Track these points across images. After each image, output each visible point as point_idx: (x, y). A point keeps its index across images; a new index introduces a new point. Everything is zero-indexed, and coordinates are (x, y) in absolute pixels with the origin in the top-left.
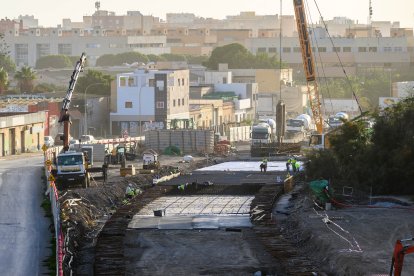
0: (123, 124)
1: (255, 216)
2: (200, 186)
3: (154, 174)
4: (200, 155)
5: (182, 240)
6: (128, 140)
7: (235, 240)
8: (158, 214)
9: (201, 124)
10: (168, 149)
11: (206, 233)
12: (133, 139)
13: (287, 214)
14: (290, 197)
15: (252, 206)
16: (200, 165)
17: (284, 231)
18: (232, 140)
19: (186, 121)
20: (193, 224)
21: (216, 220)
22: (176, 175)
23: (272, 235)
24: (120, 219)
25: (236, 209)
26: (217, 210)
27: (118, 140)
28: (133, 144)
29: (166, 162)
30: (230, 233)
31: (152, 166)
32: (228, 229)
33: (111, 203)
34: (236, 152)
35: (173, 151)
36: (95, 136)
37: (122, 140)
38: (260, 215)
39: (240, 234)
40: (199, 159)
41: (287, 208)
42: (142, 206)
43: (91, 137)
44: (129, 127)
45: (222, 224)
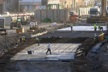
0: (25, 6)
1: (77, 54)
2: (55, 38)
3: (34, 32)
4: (62, 22)
5: (38, 66)
6: (25, 14)
7: (65, 66)
8: (30, 53)
9: (66, 7)
10: (45, 19)
11: (51, 62)
12: (28, 14)
13: (96, 53)
14: (101, 44)
15: (78, 49)
16: (60, 28)
17: (91, 62)
18: (81, 15)
19: (58, 5)
20: (46, 58)
21: (59, 56)
22: (45, 33)
23: (81, 64)
24: (8, 55)
25: (71, 50)
26: (61, 51)
27: (20, 15)
28: (28, 17)
29: (43, 26)
30: (63, 63)
31: (34, 28)
32: (63, 61)
33: (7, 47)
34: (81, 21)
35: (48, 20)
36: (10, 13)
37: (22, 14)
38: (80, 53)
39: (69, 63)
40: (60, 24)
41: (97, 50)
42: (23, 49)
43: (8, 13)
44: (28, 8)
45: (61, 58)
